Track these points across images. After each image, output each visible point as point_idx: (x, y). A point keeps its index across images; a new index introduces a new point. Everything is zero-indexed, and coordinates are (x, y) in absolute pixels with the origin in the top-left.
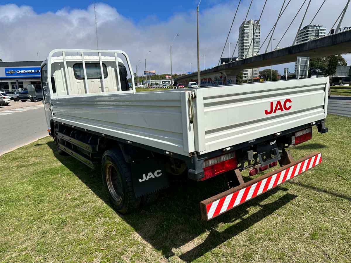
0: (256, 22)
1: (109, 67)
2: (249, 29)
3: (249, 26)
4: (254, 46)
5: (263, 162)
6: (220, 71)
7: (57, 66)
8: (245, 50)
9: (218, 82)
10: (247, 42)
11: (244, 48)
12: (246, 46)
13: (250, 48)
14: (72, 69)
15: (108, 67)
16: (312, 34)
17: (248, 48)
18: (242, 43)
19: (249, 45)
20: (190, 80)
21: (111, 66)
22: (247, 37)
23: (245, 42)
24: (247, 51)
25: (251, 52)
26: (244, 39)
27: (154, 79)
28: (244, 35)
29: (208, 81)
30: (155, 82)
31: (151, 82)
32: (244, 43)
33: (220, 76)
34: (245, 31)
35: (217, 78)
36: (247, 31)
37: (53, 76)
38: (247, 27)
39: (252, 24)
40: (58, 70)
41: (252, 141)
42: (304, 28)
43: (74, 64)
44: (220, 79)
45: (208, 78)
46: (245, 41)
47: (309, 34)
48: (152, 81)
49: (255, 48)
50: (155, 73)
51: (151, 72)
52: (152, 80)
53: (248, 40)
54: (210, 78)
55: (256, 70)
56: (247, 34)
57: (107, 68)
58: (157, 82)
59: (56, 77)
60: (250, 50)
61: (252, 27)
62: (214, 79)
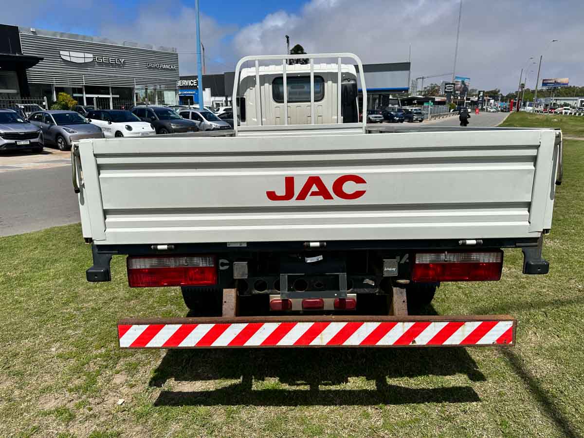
1: (329, 82)
5: (288, 291)
7: (249, 82)
14: (271, 86)
15: (327, 82)
21: (332, 80)
27: (564, 96)
30: (562, 102)
31: (555, 102)
37: (244, 97)
40: (251, 88)
41: (238, 245)
43: (274, 77)
48: (556, 100)
50: (567, 84)
51: (559, 81)
52: (556, 98)
57: (326, 84)
58: (567, 102)
59: (248, 99)
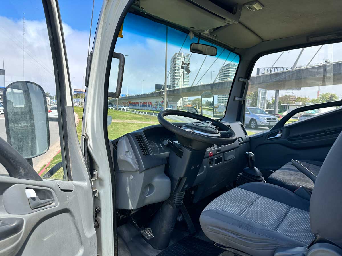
0: (186, 55)
2: (180, 61)
3: (180, 58)
4: (184, 77)
6: (162, 97)
8: (176, 79)
9: (159, 106)
10: (178, 73)
11: (175, 77)
12: (177, 76)
13: (181, 78)
16: (232, 71)
17: (179, 78)
18: (174, 73)
19: (180, 75)
20: (128, 102)
22: (178, 68)
23: (177, 73)
24: (178, 80)
25: (181, 82)
26: (175, 70)
28: (176, 66)
29: (148, 105)
32: (175, 73)
33: (162, 101)
34: (177, 62)
35: (158, 102)
36: (178, 62)
38: (178, 59)
39: (183, 57)
42: (226, 65)
44: (161, 104)
45: (148, 102)
46: (176, 71)
47: (230, 70)
49: (185, 79)
51: (81, 90)
53: (179, 70)
54: (150, 102)
55: (185, 99)
56: (179, 65)
60: (180, 80)
61: (183, 59)
62: (154, 103)
